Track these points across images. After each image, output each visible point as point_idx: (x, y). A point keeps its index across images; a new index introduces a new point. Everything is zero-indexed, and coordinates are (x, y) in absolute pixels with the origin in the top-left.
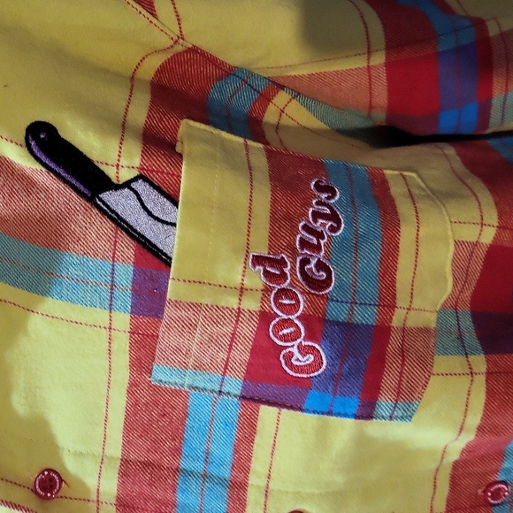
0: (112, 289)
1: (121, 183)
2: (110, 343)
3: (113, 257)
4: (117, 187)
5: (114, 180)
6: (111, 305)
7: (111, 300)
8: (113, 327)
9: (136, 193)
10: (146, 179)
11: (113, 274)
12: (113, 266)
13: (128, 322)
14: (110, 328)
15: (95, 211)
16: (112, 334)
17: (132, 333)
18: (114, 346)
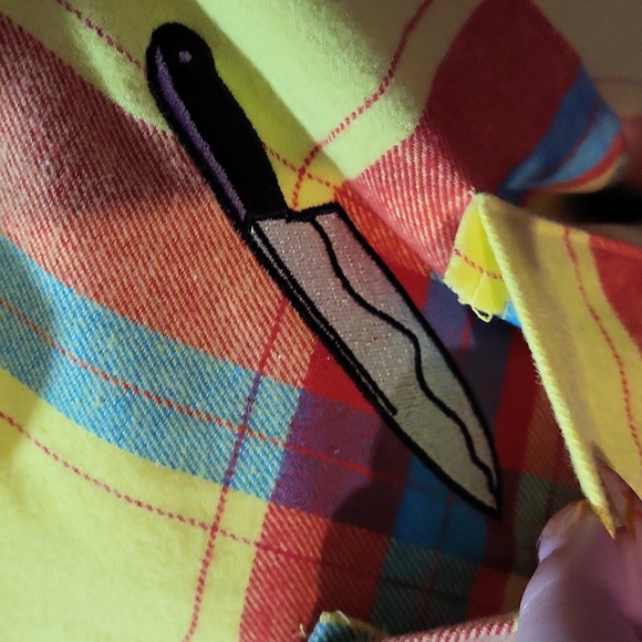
0: (241, 435)
1: (299, 209)
2: (206, 563)
3: (262, 364)
4: (292, 216)
5: (289, 202)
6: (230, 473)
7: (233, 463)
8: (222, 525)
9: (324, 236)
10: (343, 215)
11: (250, 400)
12: (257, 381)
13: (261, 519)
14: (215, 528)
15: (248, 254)
16: (216, 542)
17: (264, 546)
18: (215, 572)
